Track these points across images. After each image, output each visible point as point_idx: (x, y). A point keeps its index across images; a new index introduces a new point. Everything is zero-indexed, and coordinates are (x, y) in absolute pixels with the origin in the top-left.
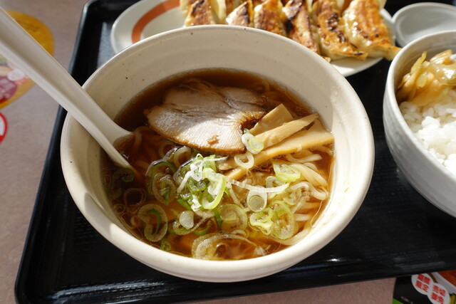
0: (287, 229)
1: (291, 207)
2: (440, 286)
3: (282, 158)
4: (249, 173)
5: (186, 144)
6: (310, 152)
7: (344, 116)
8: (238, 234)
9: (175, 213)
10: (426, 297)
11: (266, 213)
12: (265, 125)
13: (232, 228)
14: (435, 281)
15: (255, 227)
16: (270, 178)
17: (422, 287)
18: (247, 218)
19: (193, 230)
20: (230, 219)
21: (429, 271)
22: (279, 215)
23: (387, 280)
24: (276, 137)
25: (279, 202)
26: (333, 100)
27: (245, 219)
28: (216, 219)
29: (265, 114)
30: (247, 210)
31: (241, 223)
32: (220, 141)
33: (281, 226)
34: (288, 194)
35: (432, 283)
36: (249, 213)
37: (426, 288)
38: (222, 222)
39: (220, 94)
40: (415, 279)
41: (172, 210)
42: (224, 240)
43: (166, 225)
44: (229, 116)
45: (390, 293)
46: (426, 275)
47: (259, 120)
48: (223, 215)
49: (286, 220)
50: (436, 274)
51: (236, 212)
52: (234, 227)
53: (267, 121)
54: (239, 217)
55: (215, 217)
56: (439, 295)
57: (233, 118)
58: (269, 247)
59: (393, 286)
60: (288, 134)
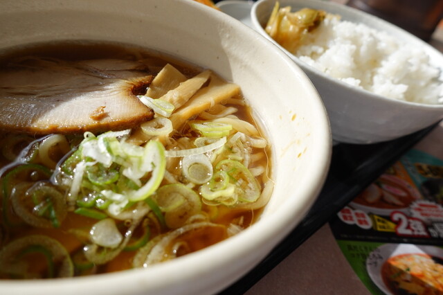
0: (250, 188)
1: (242, 162)
2: (359, 211)
3: (198, 118)
4: (171, 140)
5: (54, 131)
6: (223, 107)
7: (245, 57)
8: (194, 221)
9: (80, 233)
10: (355, 226)
11: (218, 180)
12: (159, 89)
13: (181, 217)
14: (354, 209)
15: (214, 201)
16: (198, 140)
17: (348, 218)
18: (197, 196)
19: (124, 245)
20: (175, 205)
21: (346, 204)
22: (234, 176)
23: (323, 227)
24: (179, 97)
25: (226, 161)
26: (225, 45)
27: (194, 197)
28: (154, 214)
29: (153, 78)
30: (191, 186)
31: (192, 205)
32: (110, 114)
33: (243, 187)
34: (230, 149)
35: (353, 213)
36: (197, 188)
37: (351, 219)
38: (164, 214)
39: (78, 68)
40: (340, 215)
41: (71, 231)
42: (180, 237)
43: (69, 260)
44: (106, 87)
45: (331, 238)
46: (346, 208)
47: (149, 84)
48: (163, 204)
49: (244, 179)
50: (352, 204)
51: (178, 192)
52: (183, 216)
53: (159, 84)
54: (186, 198)
55: (151, 211)
56: (362, 219)
57: (113, 87)
58: (241, 220)
59: (330, 230)
60: (192, 92)
